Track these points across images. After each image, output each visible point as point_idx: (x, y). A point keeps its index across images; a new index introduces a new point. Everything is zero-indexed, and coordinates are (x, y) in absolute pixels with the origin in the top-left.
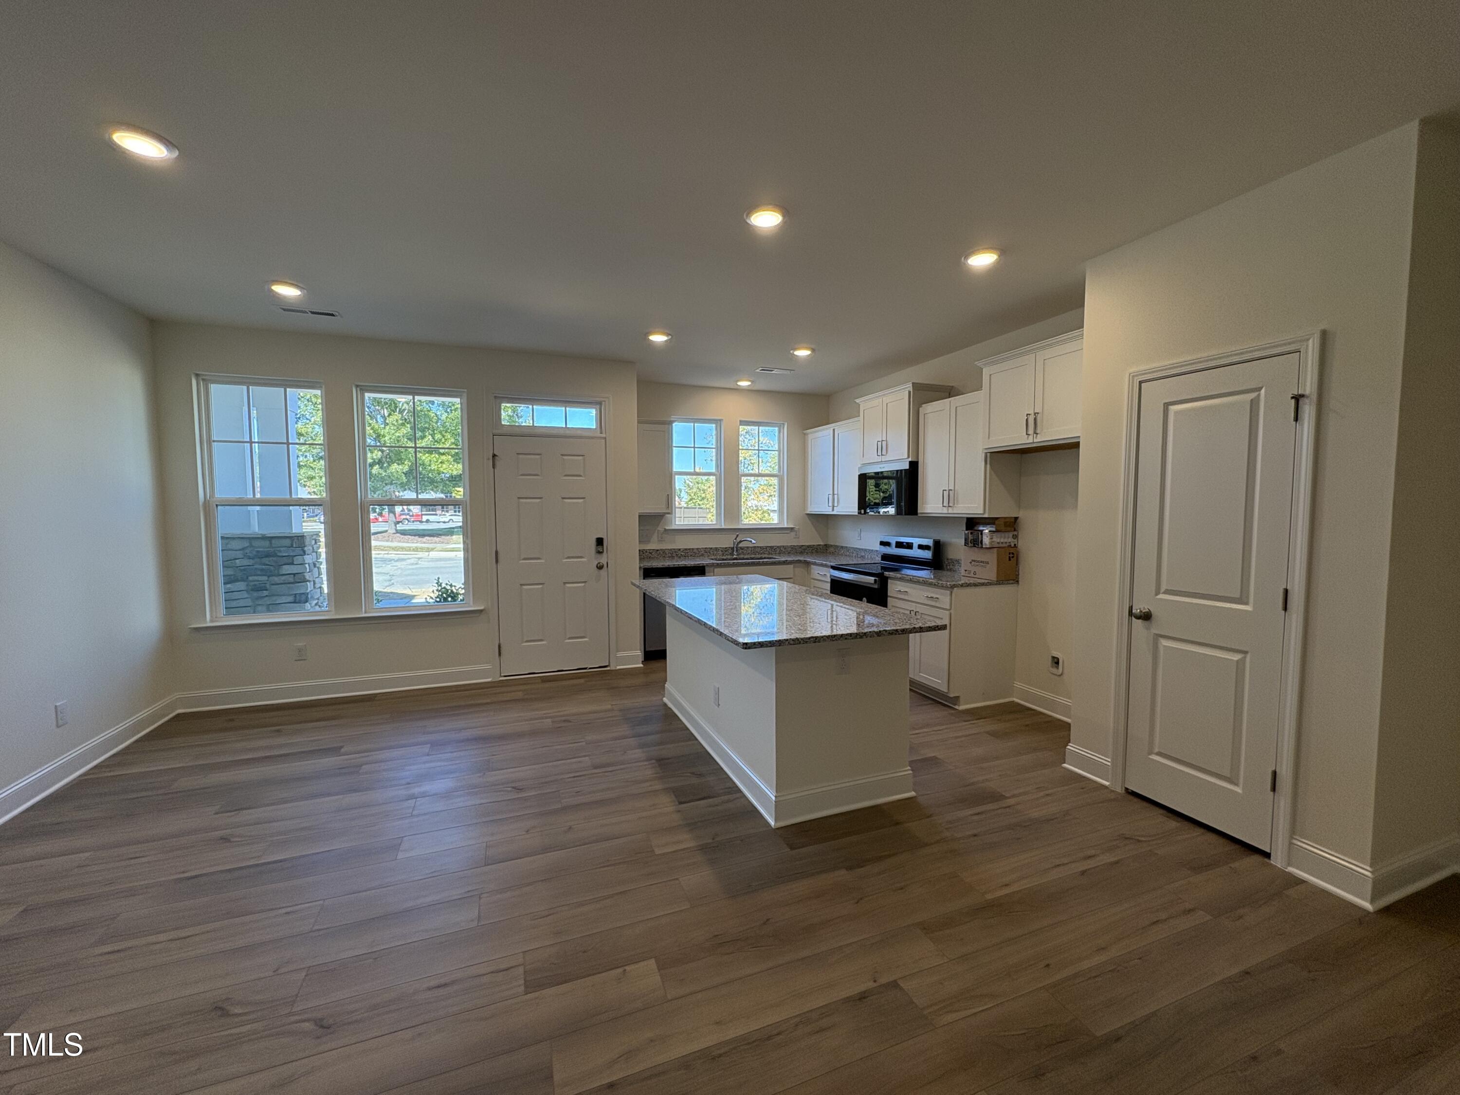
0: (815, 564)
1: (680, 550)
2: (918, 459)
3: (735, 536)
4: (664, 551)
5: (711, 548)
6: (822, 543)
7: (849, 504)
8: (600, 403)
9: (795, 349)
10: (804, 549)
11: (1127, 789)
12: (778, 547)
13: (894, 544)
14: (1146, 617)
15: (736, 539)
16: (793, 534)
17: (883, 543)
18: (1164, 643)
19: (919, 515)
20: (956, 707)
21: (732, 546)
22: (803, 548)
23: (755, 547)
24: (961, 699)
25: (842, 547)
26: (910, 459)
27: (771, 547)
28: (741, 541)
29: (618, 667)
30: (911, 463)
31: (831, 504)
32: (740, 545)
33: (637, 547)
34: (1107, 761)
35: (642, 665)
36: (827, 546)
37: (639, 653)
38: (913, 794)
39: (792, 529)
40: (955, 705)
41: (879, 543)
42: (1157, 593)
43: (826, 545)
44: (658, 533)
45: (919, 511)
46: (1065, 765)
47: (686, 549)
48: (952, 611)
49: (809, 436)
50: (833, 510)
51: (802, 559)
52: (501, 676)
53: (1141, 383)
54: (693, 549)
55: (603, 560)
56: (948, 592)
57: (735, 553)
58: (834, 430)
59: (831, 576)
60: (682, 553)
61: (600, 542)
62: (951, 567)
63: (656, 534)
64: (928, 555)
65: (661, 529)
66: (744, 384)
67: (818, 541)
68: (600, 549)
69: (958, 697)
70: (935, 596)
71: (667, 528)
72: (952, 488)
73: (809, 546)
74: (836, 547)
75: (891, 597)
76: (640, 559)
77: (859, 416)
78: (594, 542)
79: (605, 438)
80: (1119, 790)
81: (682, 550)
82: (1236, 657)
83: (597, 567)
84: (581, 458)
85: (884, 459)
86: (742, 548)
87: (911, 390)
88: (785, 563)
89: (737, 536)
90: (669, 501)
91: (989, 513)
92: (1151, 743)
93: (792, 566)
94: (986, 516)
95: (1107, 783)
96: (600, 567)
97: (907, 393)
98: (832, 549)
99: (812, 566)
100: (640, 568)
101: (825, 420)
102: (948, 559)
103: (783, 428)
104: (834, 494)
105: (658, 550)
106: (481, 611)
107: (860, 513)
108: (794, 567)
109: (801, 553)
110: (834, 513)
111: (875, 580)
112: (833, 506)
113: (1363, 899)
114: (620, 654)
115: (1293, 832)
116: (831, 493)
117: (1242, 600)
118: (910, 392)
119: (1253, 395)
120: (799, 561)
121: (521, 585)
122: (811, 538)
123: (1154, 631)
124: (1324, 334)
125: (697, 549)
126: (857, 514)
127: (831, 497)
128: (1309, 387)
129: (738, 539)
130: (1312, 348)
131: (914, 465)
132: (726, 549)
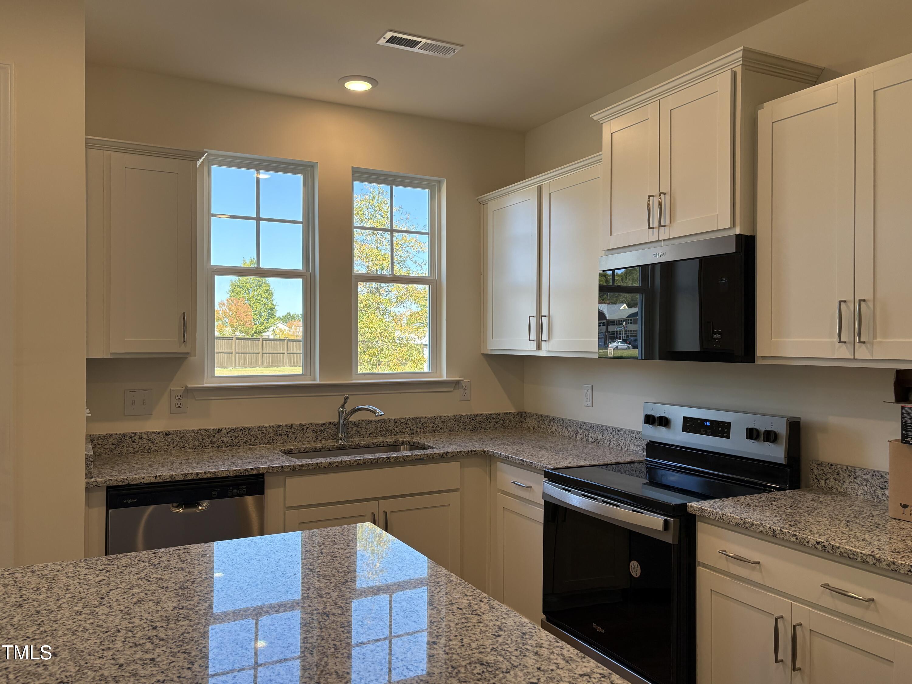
0: (506, 460)
1: (219, 431)
3: (342, 400)
4: (182, 435)
5: (289, 427)
6: (513, 410)
10: (481, 423)
12: (430, 419)
13: (678, 423)
15: (343, 406)
17: (650, 420)
19: (758, 362)
21: (336, 420)
22: (477, 420)
23: (383, 421)
25: (554, 419)
26: (737, 231)
28: (355, 411)
30: (738, 239)
31: (533, 336)
32: (353, 418)
36: (522, 416)
39: (456, 384)
41: (642, 419)
43: (520, 414)
45: (758, 353)
47: (234, 430)
49: (490, 204)
50: (539, 348)
51: (478, 447)
54: (250, 428)
57: (341, 434)
58: (540, 189)
59: (545, 495)
60: (225, 439)
62: (832, 483)
64: (769, 452)
65: (176, 386)
67: (505, 406)
71: (189, 386)
72: (864, 295)
73: (488, 417)
74: (541, 418)
75: (705, 566)
77: (600, 150)
81: (224, 432)
85: (664, 234)
86: (356, 424)
88: (444, 457)
89: (346, 399)
93: (457, 464)
97: (728, 75)
98: (532, 423)
99: (500, 465)
102: (820, 464)
103: (440, 191)
104: (540, 316)
107: (602, 354)
108: (462, 466)
109: (474, 433)
110: (542, 353)
111: (665, 523)
112: (540, 340)
116: (535, 314)
120: (472, 454)
122: (492, 400)
126: (595, 355)
127: (534, 321)
129: (349, 407)
131: (746, 245)
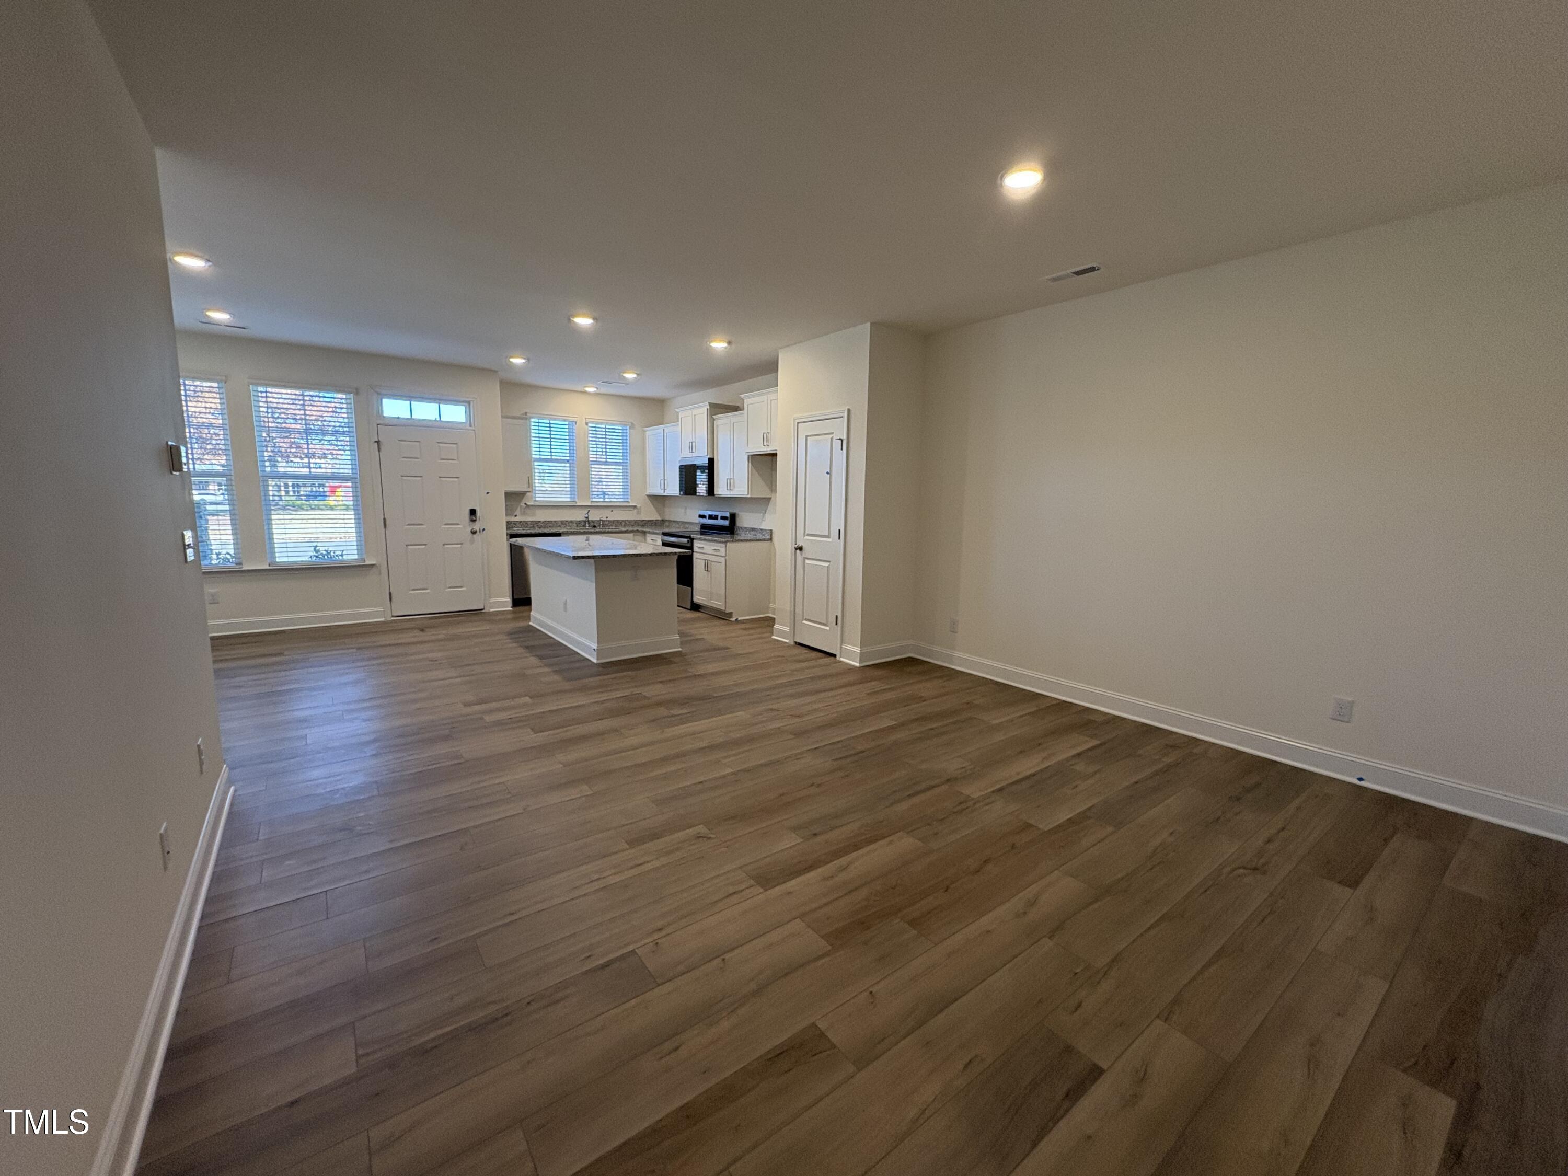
0: (649, 533)
1: (540, 521)
2: (714, 456)
3: (587, 511)
4: (526, 523)
5: (567, 521)
6: (659, 518)
7: (673, 489)
8: (469, 403)
9: (625, 372)
11: (796, 643)
12: (623, 521)
13: (707, 517)
14: (801, 549)
15: (588, 513)
16: (636, 510)
17: (700, 516)
18: (807, 561)
19: (718, 495)
20: (731, 619)
21: (585, 519)
22: (644, 522)
24: (734, 614)
26: (709, 457)
27: (618, 521)
29: (492, 610)
30: (709, 459)
31: (662, 488)
33: (504, 519)
34: (787, 629)
35: (511, 609)
36: (663, 521)
37: (508, 599)
38: (680, 649)
39: (635, 507)
40: (730, 618)
41: (698, 516)
42: (804, 536)
44: (522, 508)
45: (716, 493)
46: (773, 637)
47: (545, 521)
48: (727, 558)
49: (647, 433)
50: (664, 492)
51: (640, 529)
52: (393, 616)
53: (798, 423)
54: (551, 521)
55: (477, 527)
56: (724, 545)
57: (587, 525)
58: (664, 430)
59: (662, 541)
60: (542, 525)
61: (473, 512)
63: (520, 509)
64: (726, 523)
65: (524, 504)
66: (591, 390)
67: (655, 517)
68: (474, 518)
69: (731, 613)
70: (717, 548)
71: (529, 504)
72: (732, 477)
73: (648, 521)
74: (666, 520)
75: (696, 552)
76: (507, 528)
77: (678, 421)
78: (467, 513)
79: (474, 430)
80: (792, 643)
82: (827, 564)
83: (471, 532)
84: (455, 446)
85: (694, 455)
86: (593, 521)
87: (709, 407)
89: (589, 511)
90: (530, 483)
91: (751, 494)
92: (803, 616)
94: (749, 496)
95: (787, 641)
96: (474, 532)
97: (706, 409)
98: (667, 523)
100: (507, 534)
101: (660, 421)
104: (664, 480)
105: (521, 520)
106: (372, 565)
107: (680, 494)
108: (634, 535)
109: (643, 526)
110: (665, 494)
111: (688, 541)
112: (664, 489)
113: (856, 662)
114: (492, 600)
115: (842, 642)
117: (828, 537)
118: (707, 409)
119: (831, 436)
120: (638, 531)
121: (407, 545)
122: (650, 514)
123: (804, 556)
124: (849, 411)
125: (555, 521)
126: (678, 495)
127: (662, 482)
128: (844, 437)
130: (845, 415)
131: (711, 461)
132: (580, 522)
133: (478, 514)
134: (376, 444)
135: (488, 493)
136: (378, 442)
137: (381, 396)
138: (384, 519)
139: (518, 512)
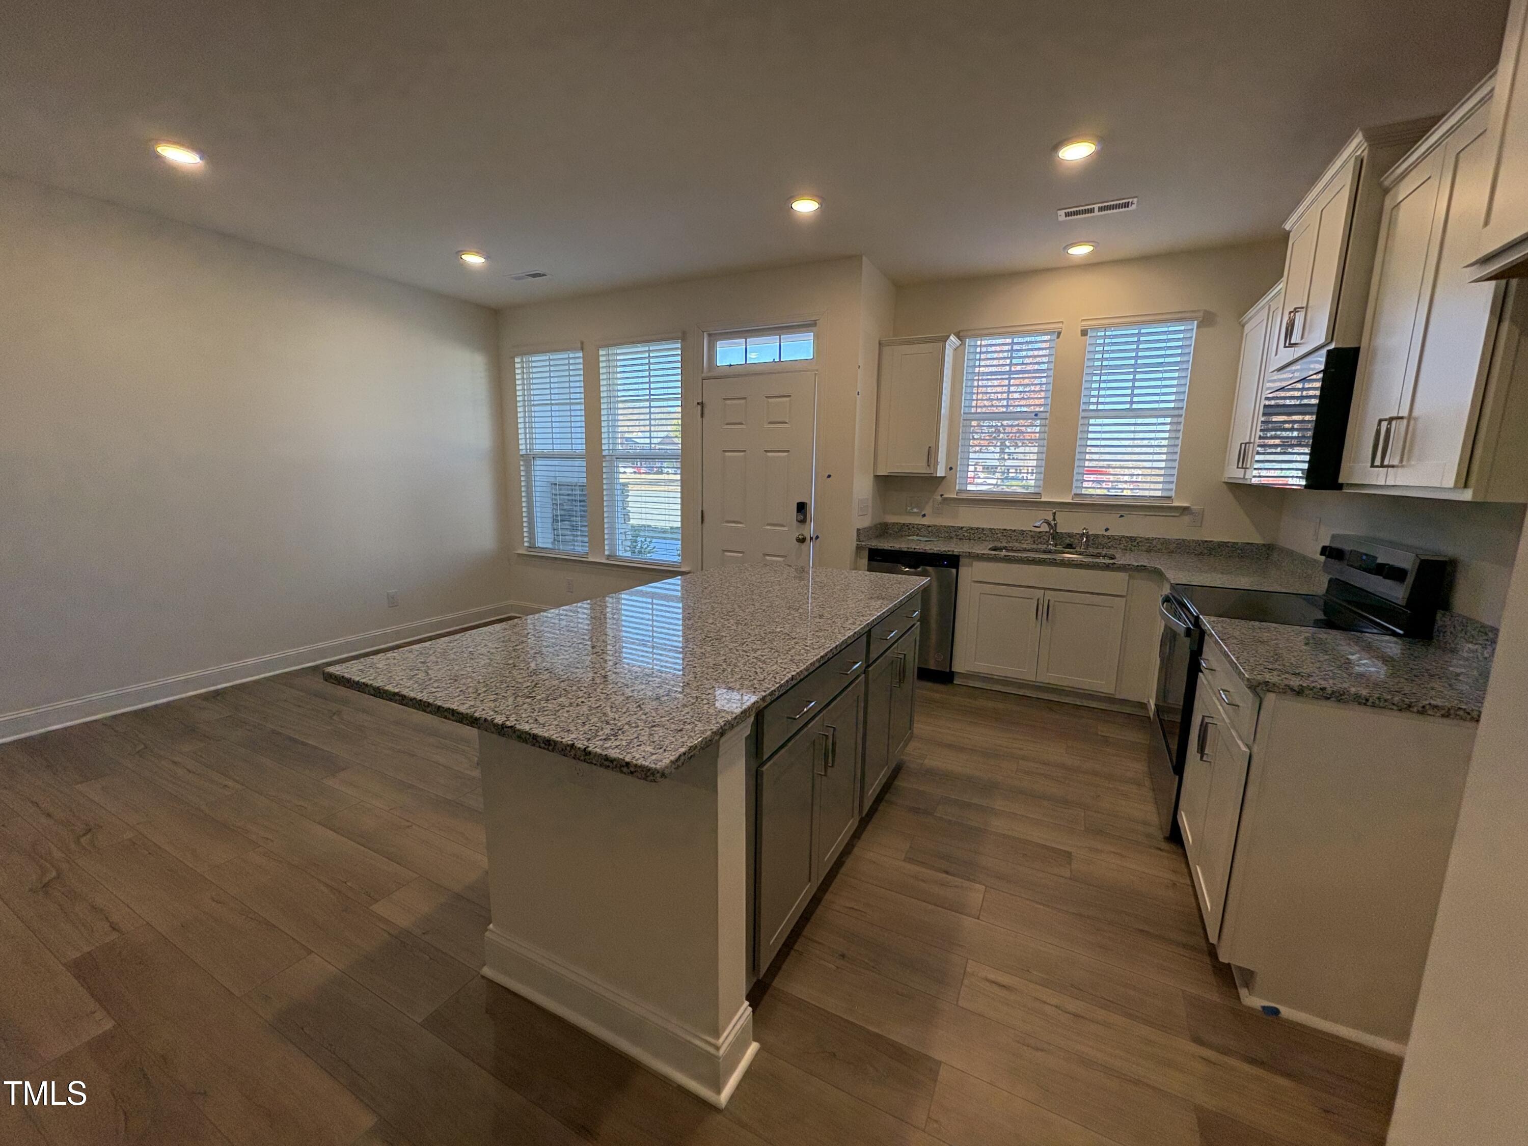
2: (1361, 339)
16: (1186, 519)
27: (1132, 539)
44: (933, 501)
55: (808, 531)
61: (802, 507)
63: (931, 504)
66: (1081, 251)
68: (803, 517)
70: (1235, 697)
78: (795, 508)
83: (796, 539)
84: (789, 399)
90: (954, 459)
91: (1479, 488)
94: (1467, 497)
96: (802, 540)
105: (929, 526)
133: (812, 510)
134: (699, 407)
135: (829, 476)
136: (701, 404)
137: (714, 338)
138: (702, 511)
139: (927, 510)
